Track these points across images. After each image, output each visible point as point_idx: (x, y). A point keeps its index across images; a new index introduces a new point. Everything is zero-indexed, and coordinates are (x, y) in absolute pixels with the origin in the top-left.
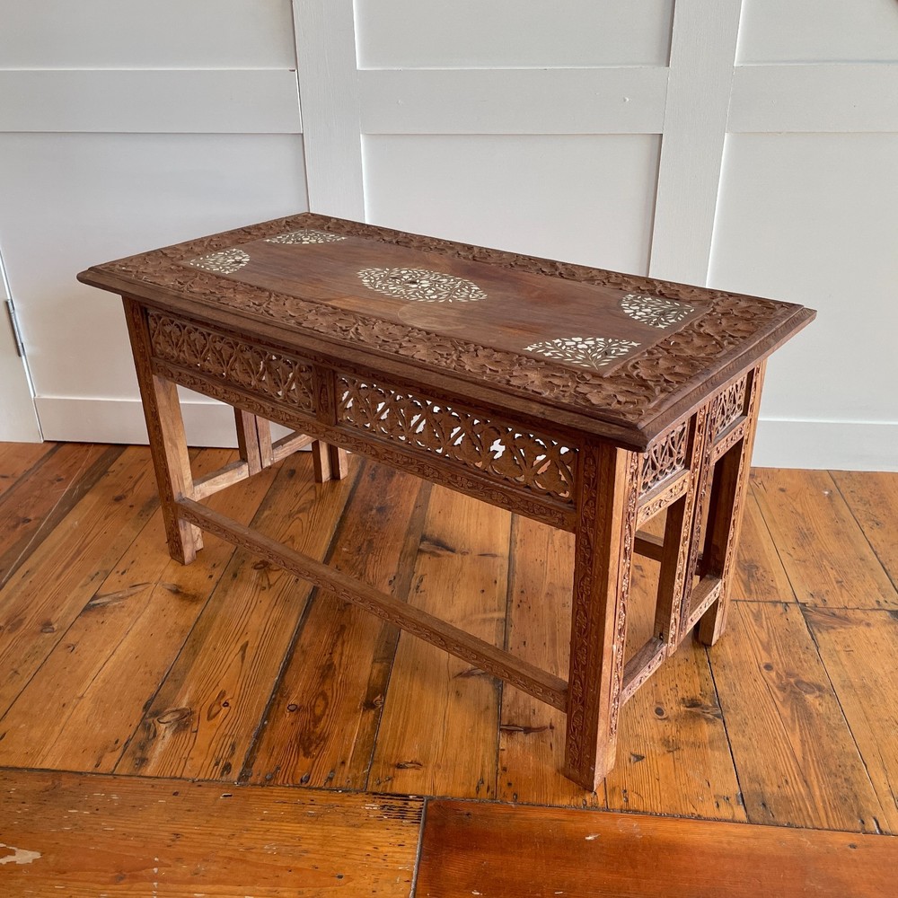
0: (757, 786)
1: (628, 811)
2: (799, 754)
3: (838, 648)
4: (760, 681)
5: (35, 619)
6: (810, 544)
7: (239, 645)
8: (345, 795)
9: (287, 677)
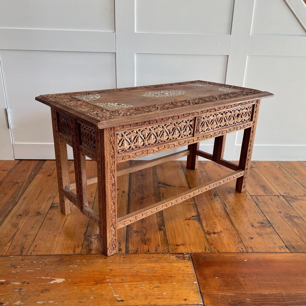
0: (289, 243)
1: (254, 253)
2: (298, 234)
3: (298, 206)
4: (279, 216)
5: (33, 211)
6: (279, 180)
8: (163, 254)
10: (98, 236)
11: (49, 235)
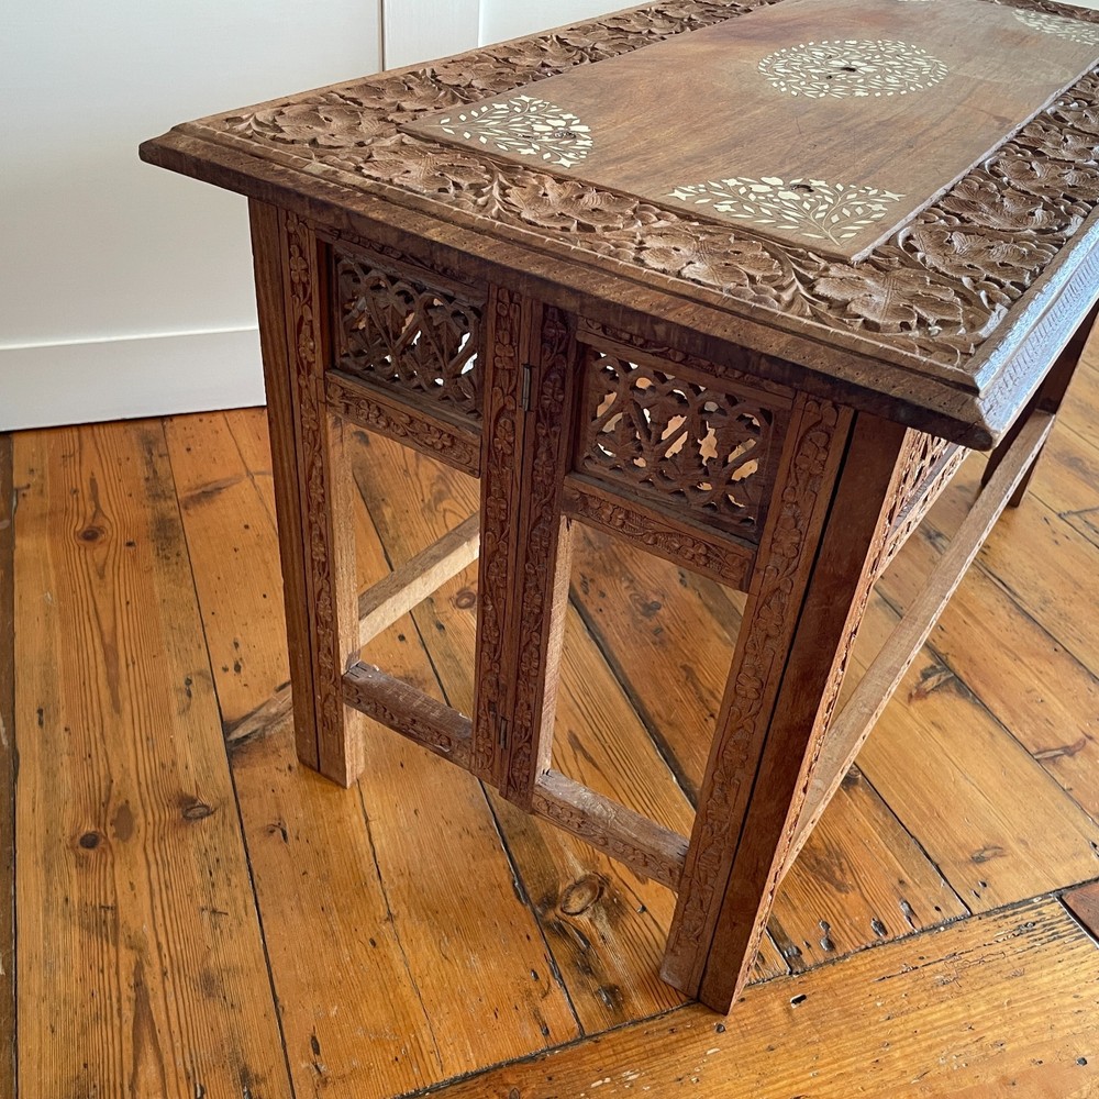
5: (149, 798)
7: (564, 740)
8: (953, 931)
10: (592, 888)
11: (337, 943)
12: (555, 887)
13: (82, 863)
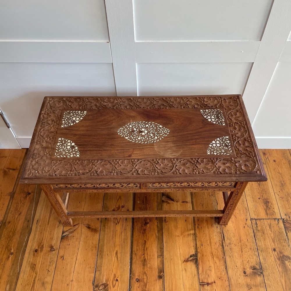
2: (284, 287)
4: (272, 256)
5: (47, 244)
6: (284, 189)
7: (115, 252)
9: (133, 266)
10: (105, 286)
11: (63, 283)
12: (99, 284)
13: (34, 255)
